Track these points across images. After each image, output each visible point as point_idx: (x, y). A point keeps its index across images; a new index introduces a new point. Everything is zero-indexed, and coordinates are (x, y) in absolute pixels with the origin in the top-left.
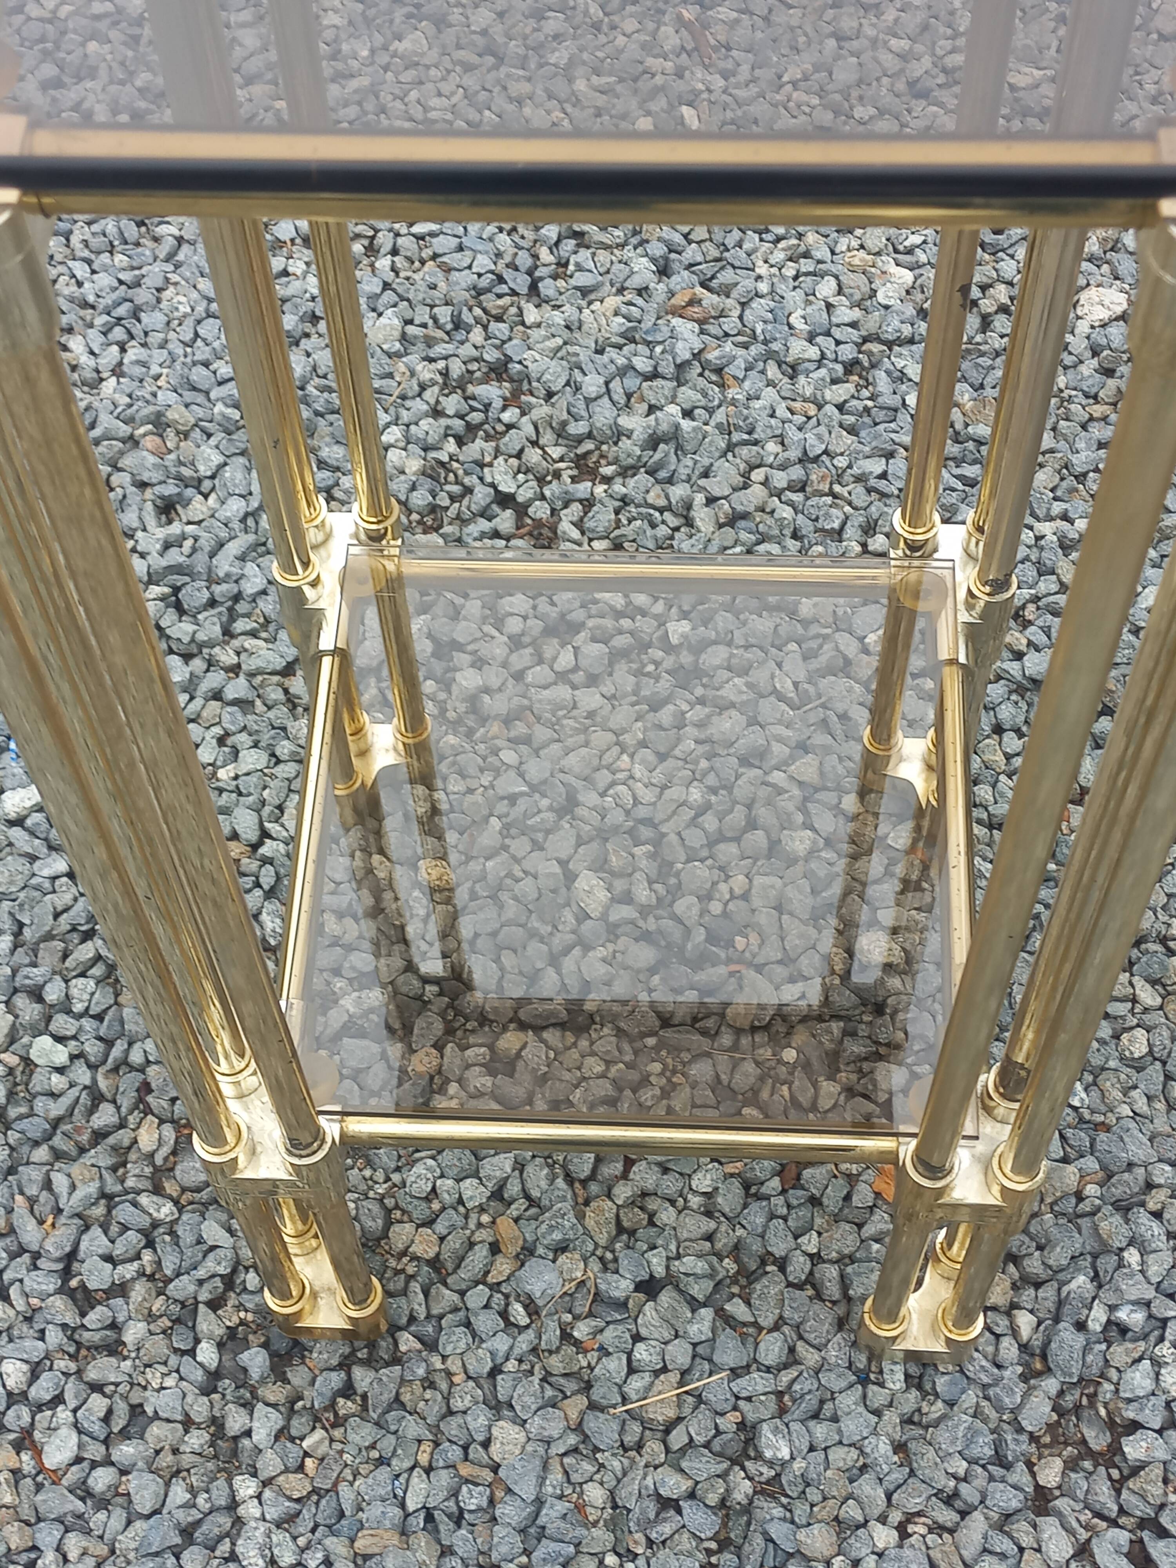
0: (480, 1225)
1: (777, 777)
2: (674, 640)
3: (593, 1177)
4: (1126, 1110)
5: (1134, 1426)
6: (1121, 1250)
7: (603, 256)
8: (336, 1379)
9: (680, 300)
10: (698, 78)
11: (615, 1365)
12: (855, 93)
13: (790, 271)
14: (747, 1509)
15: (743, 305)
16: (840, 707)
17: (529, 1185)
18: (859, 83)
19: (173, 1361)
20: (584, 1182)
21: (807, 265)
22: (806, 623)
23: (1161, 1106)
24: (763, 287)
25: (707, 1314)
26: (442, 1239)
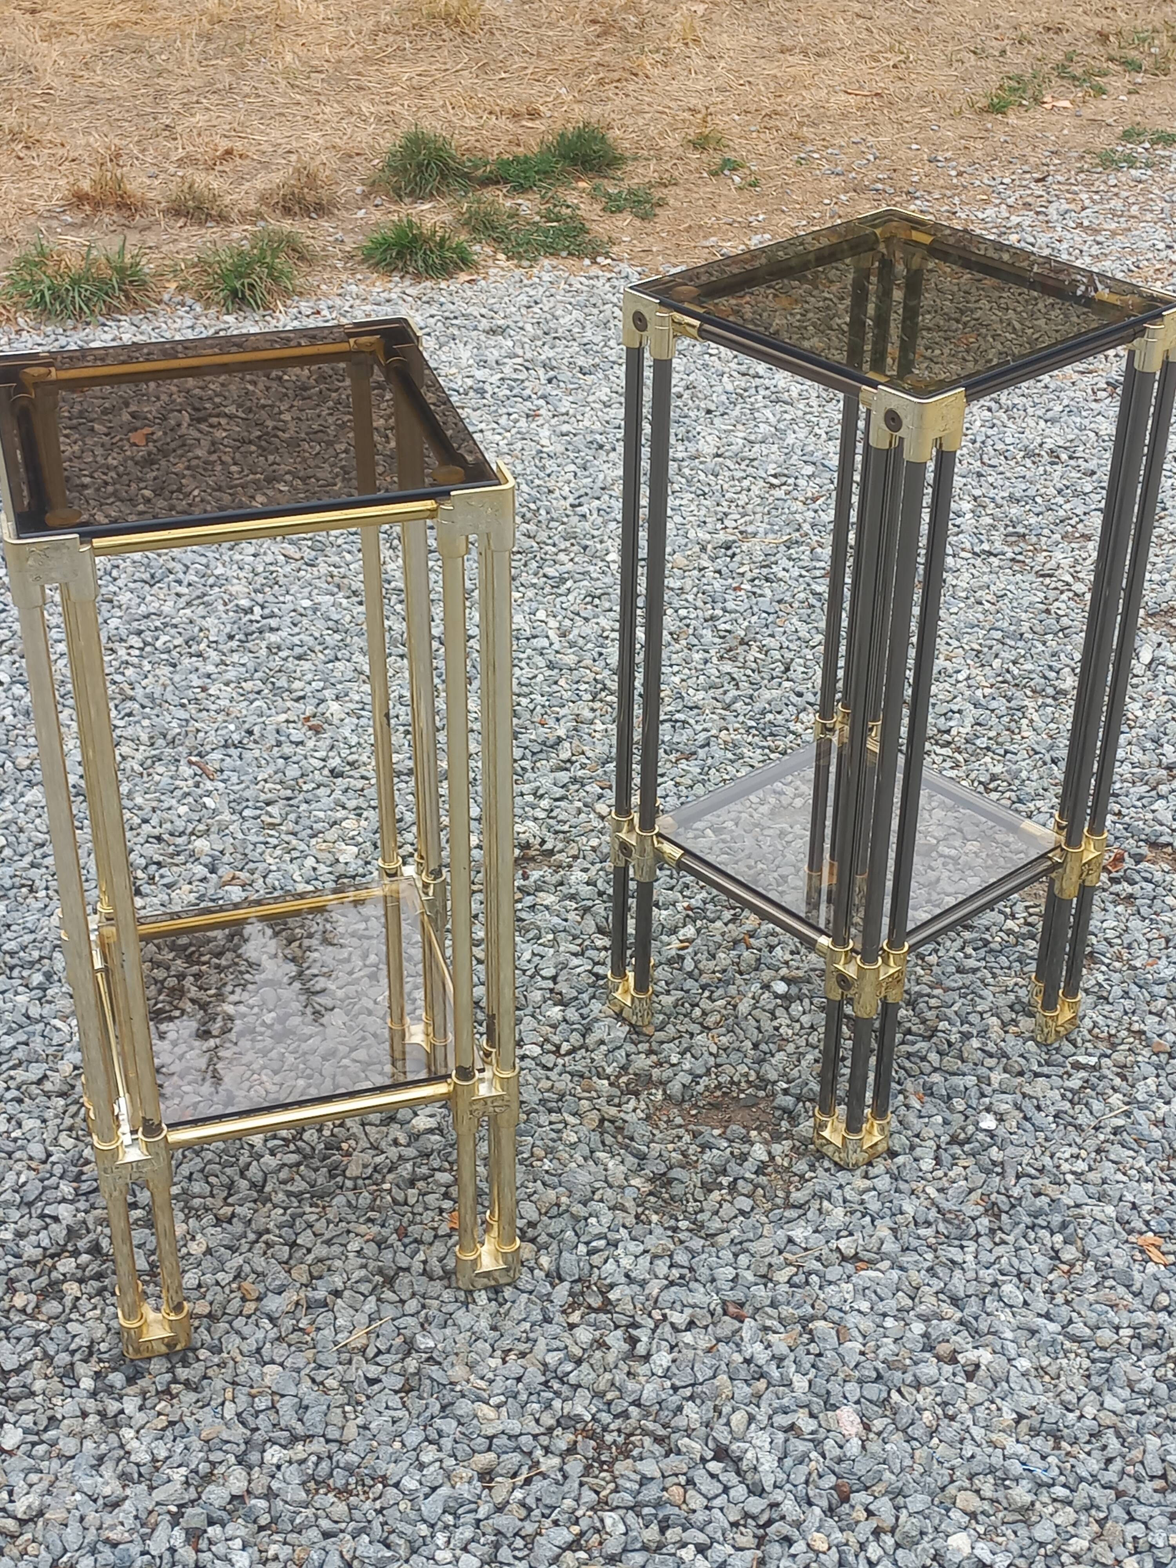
0: (232, 1292)
1: (345, 1062)
2: (268, 1022)
3: (290, 1257)
4: (574, 1165)
5: (612, 1286)
6: (586, 1219)
7: (174, 869)
8: (168, 1377)
9: (227, 878)
10: (209, 785)
11: (328, 1332)
12: (300, 781)
13: (287, 857)
14: (418, 1372)
15: (264, 877)
16: (372, 1030)
17: (255, 1267)
18: (302, 775)
19: (67, 1390)
20: (286, 1263)
21: (295, 854)
22: (342, 1001)
23: (591, 1163)
24: (273, 868)
25: (372, 1299)
26: (211, 1304)
